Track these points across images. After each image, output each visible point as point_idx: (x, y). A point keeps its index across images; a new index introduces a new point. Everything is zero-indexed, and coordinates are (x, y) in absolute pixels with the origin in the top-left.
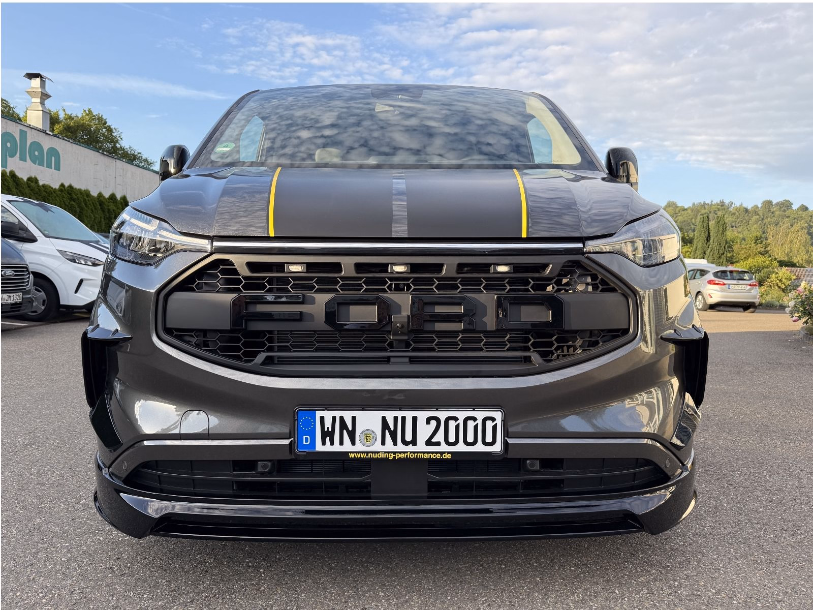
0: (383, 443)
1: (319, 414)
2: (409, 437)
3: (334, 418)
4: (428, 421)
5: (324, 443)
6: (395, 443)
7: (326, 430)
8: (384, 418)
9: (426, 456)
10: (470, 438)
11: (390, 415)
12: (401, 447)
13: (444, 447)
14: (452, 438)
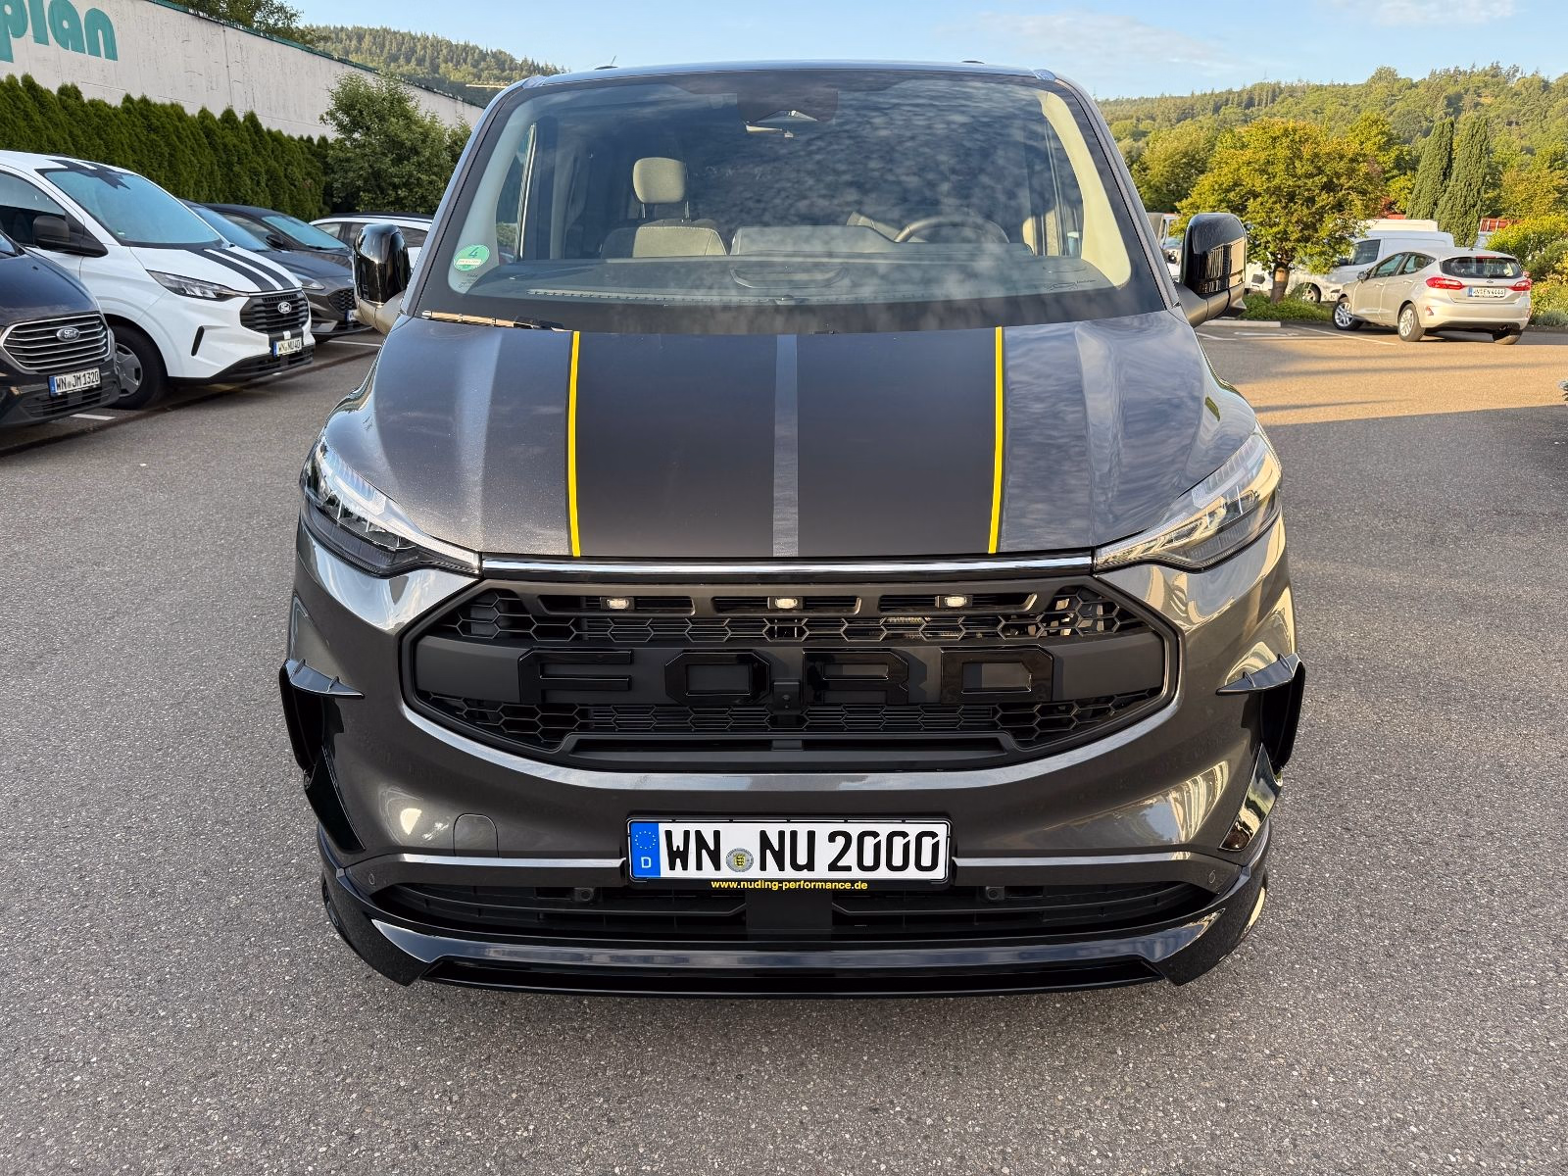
0: (763, 867)
1: (663, 827)
2: (802, 859)
3: (687, 834)
4: (832, 837)
5: (672, 867)
6: (781, 868)
7: (675, 849)
8: (763, 834)
9: (829, 886)
10: (897, 861)
11: (773, 830)
12: (789, 872)
13: (856, 873)
14: (868, 861)
